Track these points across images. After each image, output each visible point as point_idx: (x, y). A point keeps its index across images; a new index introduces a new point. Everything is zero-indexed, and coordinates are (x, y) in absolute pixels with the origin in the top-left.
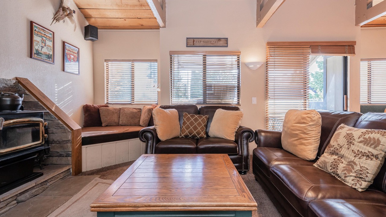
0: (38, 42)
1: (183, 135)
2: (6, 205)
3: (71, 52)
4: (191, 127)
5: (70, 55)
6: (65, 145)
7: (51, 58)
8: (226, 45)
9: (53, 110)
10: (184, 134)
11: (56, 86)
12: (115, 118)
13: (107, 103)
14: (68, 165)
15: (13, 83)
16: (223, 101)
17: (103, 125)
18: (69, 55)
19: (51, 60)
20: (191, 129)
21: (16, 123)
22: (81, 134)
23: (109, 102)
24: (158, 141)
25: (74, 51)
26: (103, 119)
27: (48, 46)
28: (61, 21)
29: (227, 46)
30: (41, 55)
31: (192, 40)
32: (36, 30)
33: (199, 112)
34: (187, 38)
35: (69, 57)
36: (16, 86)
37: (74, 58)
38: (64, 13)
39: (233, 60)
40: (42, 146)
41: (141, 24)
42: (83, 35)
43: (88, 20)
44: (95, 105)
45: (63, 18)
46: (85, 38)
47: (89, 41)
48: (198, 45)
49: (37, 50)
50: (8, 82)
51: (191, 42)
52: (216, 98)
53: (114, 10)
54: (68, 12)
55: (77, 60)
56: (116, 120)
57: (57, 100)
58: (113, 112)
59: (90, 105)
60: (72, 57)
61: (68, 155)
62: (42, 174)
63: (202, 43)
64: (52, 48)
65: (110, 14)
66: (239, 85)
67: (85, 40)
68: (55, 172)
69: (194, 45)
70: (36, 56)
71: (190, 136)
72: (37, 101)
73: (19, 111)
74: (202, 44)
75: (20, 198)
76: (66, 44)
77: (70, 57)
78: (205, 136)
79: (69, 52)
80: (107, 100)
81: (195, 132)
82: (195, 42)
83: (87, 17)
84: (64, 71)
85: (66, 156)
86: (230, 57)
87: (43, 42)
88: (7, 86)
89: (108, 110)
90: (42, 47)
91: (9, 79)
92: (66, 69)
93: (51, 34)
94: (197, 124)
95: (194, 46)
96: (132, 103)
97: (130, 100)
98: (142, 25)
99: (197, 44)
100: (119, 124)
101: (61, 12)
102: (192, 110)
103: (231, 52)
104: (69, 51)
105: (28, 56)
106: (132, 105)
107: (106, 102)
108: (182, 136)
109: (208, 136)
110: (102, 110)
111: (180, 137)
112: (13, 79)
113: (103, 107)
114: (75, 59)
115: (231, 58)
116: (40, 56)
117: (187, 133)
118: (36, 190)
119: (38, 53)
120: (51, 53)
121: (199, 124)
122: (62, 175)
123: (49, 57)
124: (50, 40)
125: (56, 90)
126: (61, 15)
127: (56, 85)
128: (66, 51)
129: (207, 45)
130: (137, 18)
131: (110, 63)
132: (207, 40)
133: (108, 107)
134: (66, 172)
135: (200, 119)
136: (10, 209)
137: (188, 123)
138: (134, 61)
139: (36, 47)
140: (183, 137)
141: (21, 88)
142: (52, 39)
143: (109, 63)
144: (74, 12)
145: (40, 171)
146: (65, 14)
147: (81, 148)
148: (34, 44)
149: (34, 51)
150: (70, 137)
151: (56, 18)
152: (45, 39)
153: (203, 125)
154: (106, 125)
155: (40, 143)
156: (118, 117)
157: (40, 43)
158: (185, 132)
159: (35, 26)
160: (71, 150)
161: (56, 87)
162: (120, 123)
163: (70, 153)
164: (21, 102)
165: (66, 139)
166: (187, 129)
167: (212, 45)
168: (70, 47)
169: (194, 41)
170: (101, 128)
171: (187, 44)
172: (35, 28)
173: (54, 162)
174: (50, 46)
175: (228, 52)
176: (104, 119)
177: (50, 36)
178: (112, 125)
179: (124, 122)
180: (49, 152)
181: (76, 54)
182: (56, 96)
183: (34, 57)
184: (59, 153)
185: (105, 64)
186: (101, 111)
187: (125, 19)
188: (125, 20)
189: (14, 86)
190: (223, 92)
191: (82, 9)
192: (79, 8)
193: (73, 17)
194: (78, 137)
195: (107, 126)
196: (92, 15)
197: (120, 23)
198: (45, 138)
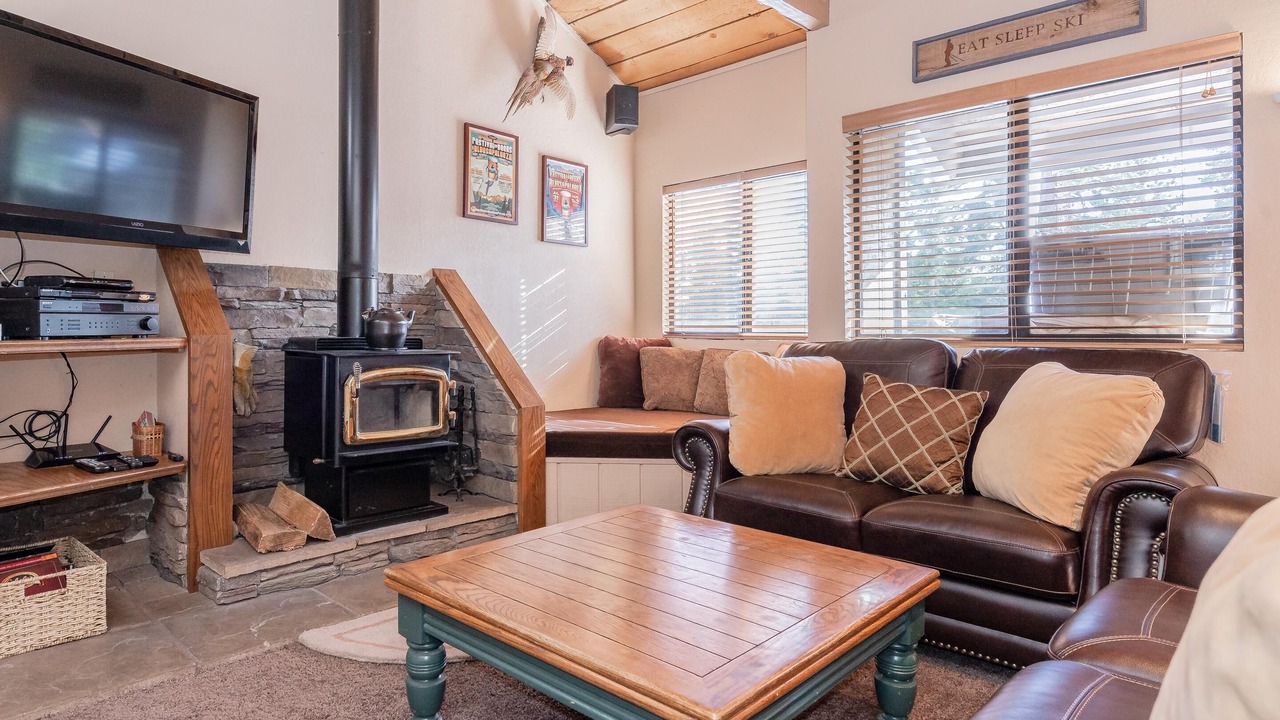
0: (480, 173)
1: (847, 470)
2: (370, 556)
3: (563, 180)
4: (885, 441)
5: (559, 191)
6: (505, 447)
7: (507, 210)
8: (1135, 20)
9: (487, 351)
10: (851, 466)
11: (523, 284)
12: (681, 385)
13: (671, 333)
14: (508, 502)
15: (424, 284)
16: (1144, 326)
17: (646, 405)
18: (556, 191)
19: (509, 214)
20: (884, 445)
21: (391, 378)
22: (543, 422)
23: (677, 330)
24: (730, 473)
25: (571, 178)
26: (649, 385)
27: (503, 177)
28: (537, 99)
29: (1141, 27)
30: (486, 205)
31: (942, 46)
32: (474, 144)
33: (953, 376)
34: (918, 45)
35: (556, 197)
36: (431, 291)
37: (570, 199)
38: (538, 75)
39: (1185, 91)
40: (444, 438)
41: (768, 30)
42: (601, 120)
43: (616, 71)
44: (632, 340)
45: (537, 92)
46: (606, 129)
47: (620, 136)
48: (968, 62)
49: (477, 195)
50: (416, 283)
51: (935, 56)
52: (1093, 309)
53: (675, 16)
54: (549, 69)
55: (581, 204)
56: (686, 393)
57: (524, 323)
58: (678, 365)
59: (616, 340)
60: (566, 194)
61: (509, 478)
62: (444, 511)
63: (990, 45)
64: (512, 182)
65: (665, 33)
66: (1239, 227)
67: (608, 137)
68: (474, 511)
69: (949, 64)
70: (474, 209)
71: (880, 477)
72: (462, 326)
73: (403, 350)
74: (992, 50)
75: (397, 551)
76: (549, 161)
77: (561, 197)
78: (955, 489)
79: (557, 182)
80: (671, 323)
81: (900, 464)
82: (955, 52)
83: (612, 62)
84: (542, 240)
85: (507, 479)
86: (1172, 80)
87: (492, 169)
88: (413, 292)
89: (664, 354)
90: (488, 183)
91: (418, 275)
92: (548, 236)
93: (510, 144)
94: (912, 427)
95: (950, 69)
96: (744, 334)
97: (735, 323)
98: (772, 36)
99: (969, 57)
100: (693, 407)
101: (532, 76)
102: (925, 368)
103: (1169, 51)
104: (559, 179)
105: (458, 214)
106: (742, 339)
107: (666, 329)
108: (844, 471)
109: (970, 490)
110: (648, 355)
111: (838, 474)
112: (426, 275)
113: (652, 345)
114: (574, 201)
115: (1177, 81)
116: (484, 208)
117: (864, 462)
118: (427, 543)
119: (480, 202)
120: (510, 195)
121: (927, 430)
122: (491, 525)
123: (505, 207)
124: (509, 162)
125: (523, 294)
126: (532, 85)
127: (523, 281)
128: (550, 182)
129: (1017, 51)
130: (750, 15)
131: (679, 196)
132: (1016, 28)
133: (669, 345)
134: (503, 521)
135: (933, 408)
136: (373, 568)
137: (873, 420)
138: (748, 175)
139: (474, 186)
140: (846, 476)
141: (439, 294)
142: (512, 158)
143: (677, 194)
144: (569, 62)
145: (441, 501)
146: (543, 76)
147: (544, 463)
148: (471, 180)
149: (471, 199)
150: (513, 428)
151: (521, 96)
152: (495, 160)
153: (946, 435)
154: (654, 406)
155: (439, 431)
156: (694, 380)
157: (485, 174)
158: (854, 458)
159: (473, 133)
160: (515, 464)
161: (523, 287)
162: (697, 403)
163: (514, 470)
164: (404, 330)
165: (504, 431)
166: (867, 444)
167: (1049, 43)
168: (560, 167)
169: (950, 47)
170: (639, 414)
171: (916, 70)
172: (474, 139)
173: (487, 490)
174: (507, 178)
175: (1151, 55)
176: (653, 386)
177: (508, 149)
178: (670, 407)
179: (708, 399)
180: (477, 461)
181: (577, 184)
182: (523, 312)
183: (469, 213)
184: (494, 466)
185: (665, 199)
186: (643, 358)
187: (711, 32)
188: (713, 36)
189: (426, 290)
190: (1140, 275)
191: (597, 44)
192: (589, 44)
193: (561, 81)
194: (533, 429)
195: (656, 409)
196: (623, 53)
197: (699, 50)
198: (450, 421)
